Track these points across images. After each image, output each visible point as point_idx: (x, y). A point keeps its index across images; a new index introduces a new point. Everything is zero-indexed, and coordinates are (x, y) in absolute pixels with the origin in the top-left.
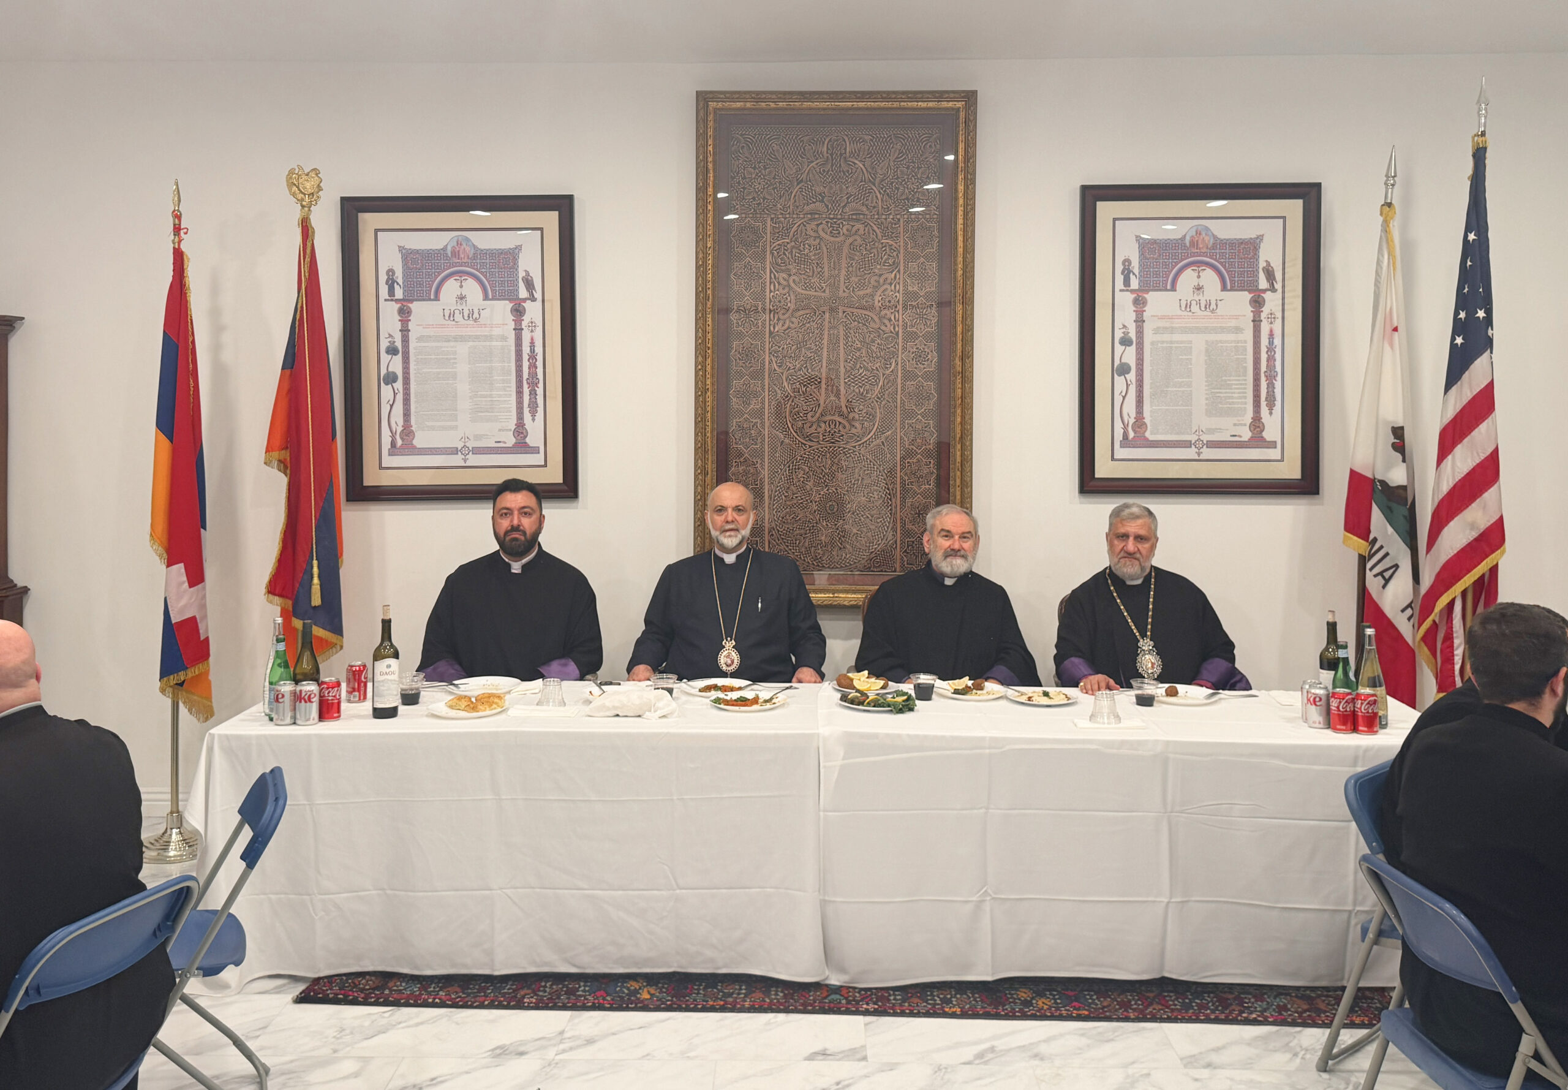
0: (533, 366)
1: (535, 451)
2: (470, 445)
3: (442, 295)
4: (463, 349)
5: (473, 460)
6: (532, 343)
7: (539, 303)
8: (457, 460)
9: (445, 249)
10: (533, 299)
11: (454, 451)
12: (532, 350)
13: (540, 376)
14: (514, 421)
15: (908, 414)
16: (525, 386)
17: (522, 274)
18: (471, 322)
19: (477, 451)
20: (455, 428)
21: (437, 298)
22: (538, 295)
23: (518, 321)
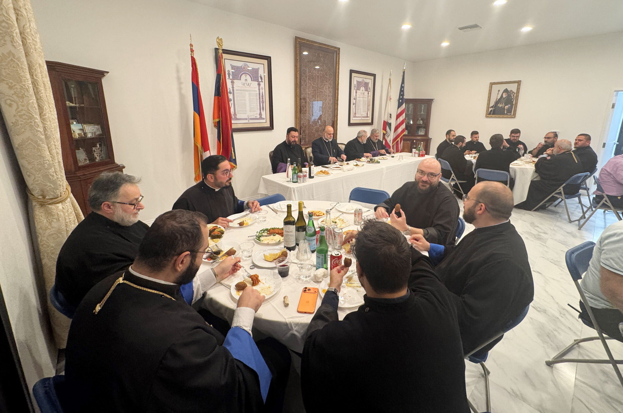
0: (262, 98)
1: (264, 119)
2: (250, 118)
3: (241, 79)
4: (247, 93)
5: (251, 121)
6: (262, 93)
7: (263, 82)
8: (246, 121)
9: (242, 66)
10: (262, 82)
11: (246, 119)
12: (262, 94)
13: (264, 101)
14: (259, 112)
15: (328, 111)
16: (261, 103)
17: (259, 75)
18: (248, 86)
19: (251, 119)
20: (246, 113)
21: (240, 80)
22: (263, 81)
23: (259, 87)
